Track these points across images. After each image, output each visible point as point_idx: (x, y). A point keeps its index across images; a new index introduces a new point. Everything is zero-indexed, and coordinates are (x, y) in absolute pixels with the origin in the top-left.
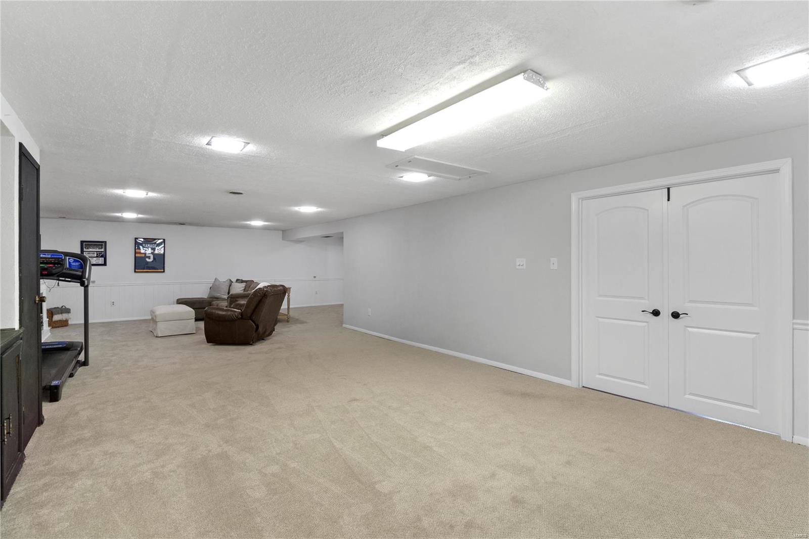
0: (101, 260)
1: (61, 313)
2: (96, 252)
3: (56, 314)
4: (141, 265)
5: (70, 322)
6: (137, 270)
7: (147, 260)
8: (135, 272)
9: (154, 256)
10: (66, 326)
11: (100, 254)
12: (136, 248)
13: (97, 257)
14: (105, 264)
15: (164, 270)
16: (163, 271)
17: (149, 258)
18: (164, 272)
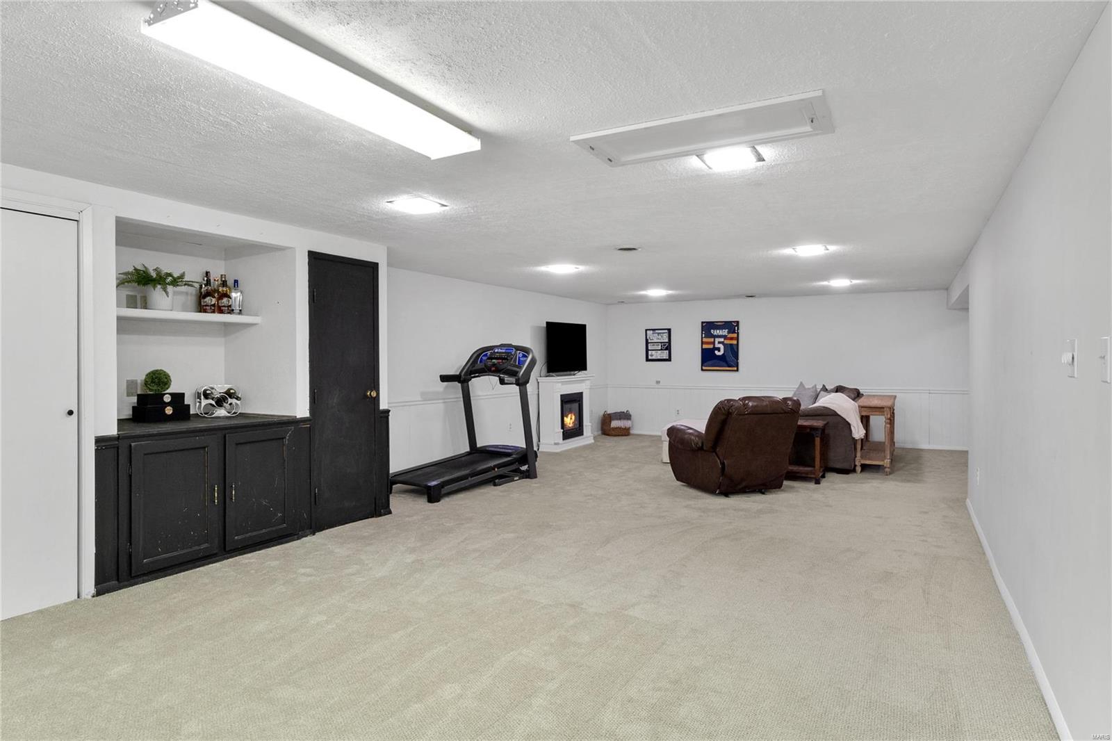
0: (665, 355)
1: (620, 419)
2: (661, 343)
3: (613, 420)
4: (709, 359)
5: (632, 432)
6: (704, 368)
7: (716, 352)
8: (702, 370)
9: (724, 347)
10: (626, 435)
11: (664, 345)
12: (703, 336)
13: (661, 350)
14: (669, 360)
15: (737, 366)
16: (735, 369)
17: (719, 349)
18: (737, 370)
